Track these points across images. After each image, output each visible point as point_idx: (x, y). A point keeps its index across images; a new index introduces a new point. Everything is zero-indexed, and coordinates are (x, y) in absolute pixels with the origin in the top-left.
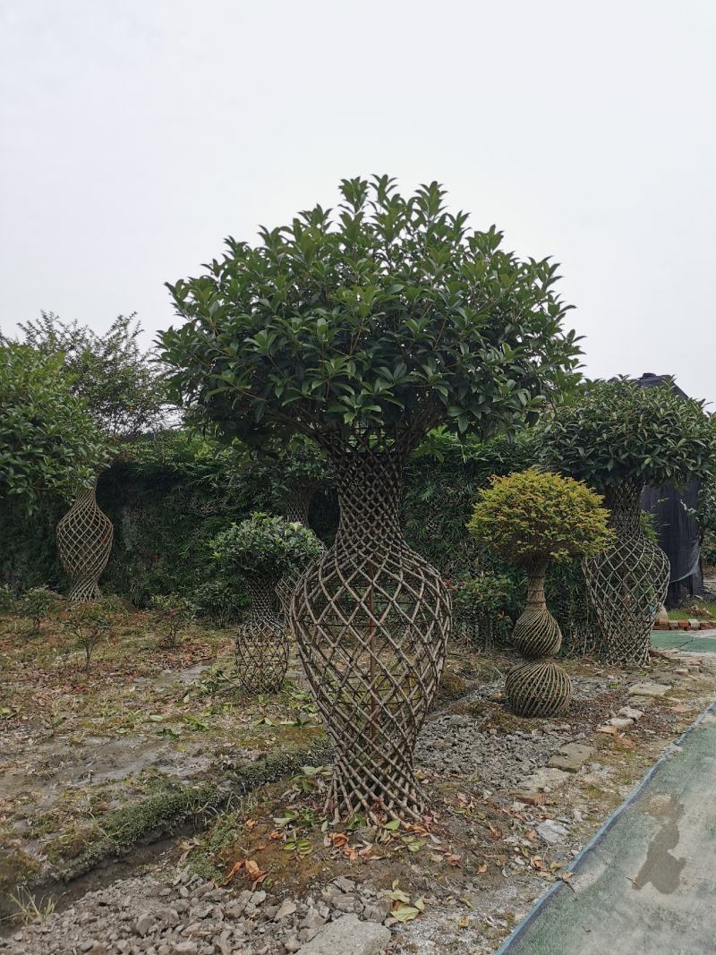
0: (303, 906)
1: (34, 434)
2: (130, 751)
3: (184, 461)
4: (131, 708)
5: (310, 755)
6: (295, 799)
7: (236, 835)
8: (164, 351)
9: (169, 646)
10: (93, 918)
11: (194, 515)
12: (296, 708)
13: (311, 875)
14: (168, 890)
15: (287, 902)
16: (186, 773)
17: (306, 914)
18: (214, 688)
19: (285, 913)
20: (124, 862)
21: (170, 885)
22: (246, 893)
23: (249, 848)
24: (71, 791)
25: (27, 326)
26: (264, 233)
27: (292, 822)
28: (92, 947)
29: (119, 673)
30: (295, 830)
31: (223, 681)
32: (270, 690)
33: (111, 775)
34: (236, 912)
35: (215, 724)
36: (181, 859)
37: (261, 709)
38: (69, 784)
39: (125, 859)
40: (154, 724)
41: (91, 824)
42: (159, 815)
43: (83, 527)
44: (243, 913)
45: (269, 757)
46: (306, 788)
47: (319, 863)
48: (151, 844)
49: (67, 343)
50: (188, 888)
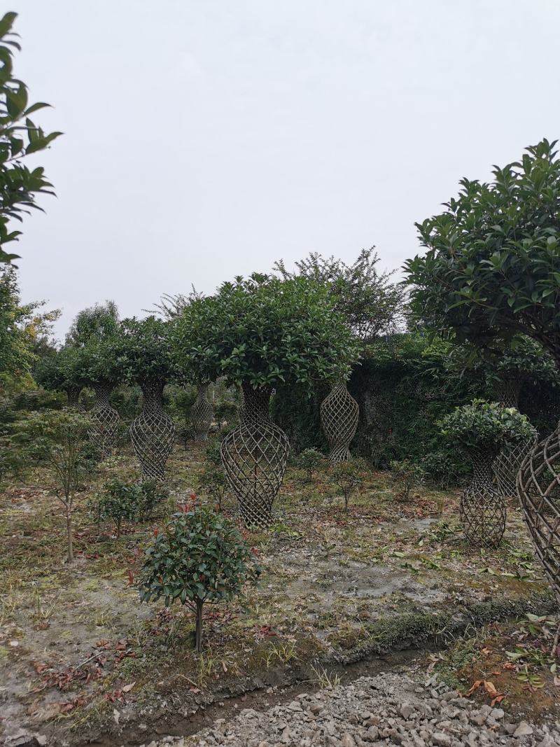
0: (539, 731)
1: (312, 340)
2: (382, 576)
3: (411, 358)
4: (380, 544)
5: (530, 605)
6: (523, 639)
7: (474, 659)
8: (410, 274)
9: (403, 500)
10: (367, 696)
11: (419, 400)
12: (515, 563)
13: (545, 707)
14: (422, 689)
15: (523, 724)
16: (426, 601)
17: (543, 738)
18: (443, 537)
19: (523, 733)
20: (384, 659)
21: (423, 686)
22: (485, 707)
23: (486, 671)
24: (343, 599)
25: (300, 263)
26: (497, 171)
27: (523, 658)
28: (369, 717)
29: (369, 516)
30: (526, 666)
31: (449, 533)
32: (491, 545)
33: (370, 592)
34: (479, 720)
35: (445, 566)
36: (429, 667)
37: (484, 561)
38: (341, 593)
39: (384, 657)
40: (398, 559)
41: (359, 626)
42: (408, 630)
43: (338, 407)
44: (485, 722)
45: (494, 600)
46: (533, 632)
47: (551, 698)
48: (403, 650)
49: (326, 273)
50: (437, 690)
